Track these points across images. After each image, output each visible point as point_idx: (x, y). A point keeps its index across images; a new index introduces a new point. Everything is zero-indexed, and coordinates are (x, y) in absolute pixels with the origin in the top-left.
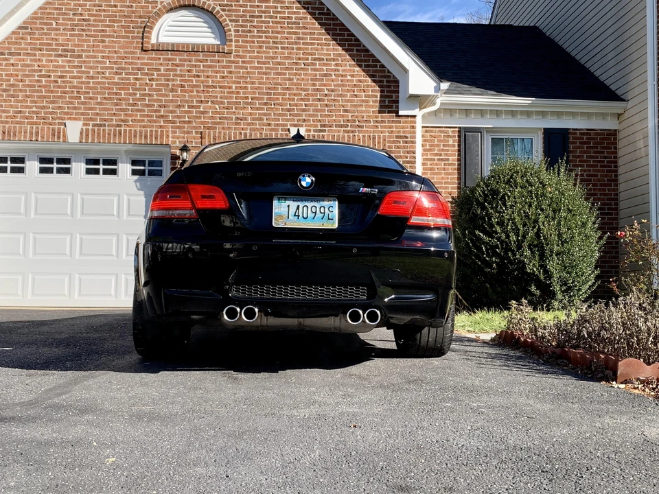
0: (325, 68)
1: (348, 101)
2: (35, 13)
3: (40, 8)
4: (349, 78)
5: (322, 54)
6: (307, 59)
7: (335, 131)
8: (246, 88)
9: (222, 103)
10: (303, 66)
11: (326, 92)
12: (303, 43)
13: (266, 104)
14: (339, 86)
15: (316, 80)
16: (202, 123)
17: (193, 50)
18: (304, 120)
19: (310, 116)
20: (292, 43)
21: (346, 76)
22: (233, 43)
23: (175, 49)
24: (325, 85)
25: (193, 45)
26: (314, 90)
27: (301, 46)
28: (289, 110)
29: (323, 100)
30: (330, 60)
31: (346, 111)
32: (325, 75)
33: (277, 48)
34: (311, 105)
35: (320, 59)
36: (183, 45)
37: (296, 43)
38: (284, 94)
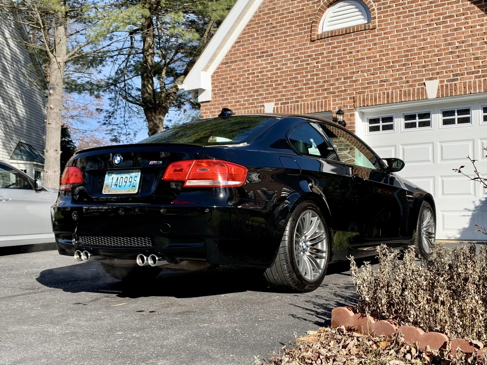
0: (455, 23)
1: (478, 49)
2: (245, 30)
3: (247, 26)
4: (478, 27)
5: (452, 12)
6: (439, 19)
7: (466, 78)
8: (388, 54)
9: (369, 70)
10: (435, 26)
11: (457, 44)
12: (435, 6)
13: (404, 65)
14: (469, 36)
15: (448, 35)
16: (355, 90)
17: (346, 32)
18: (438, 73)
19: (443, 68)
20: (426, 8)
21: (475, 26)
22: (377, 20)
23: (333, 35)
24: (455, 39)
25: (346, 29)
26: (446, 45)
27: (433, 9)
28: (424, 67)
29: (454, 52)
30: (460, 15)
31: (477, 58)
32: (456, 30)
33: (413, 15)
34: (444, 59)
35: (450, 17)
36: (339, 30)
37: (429, 7)
38: (419, 54)
